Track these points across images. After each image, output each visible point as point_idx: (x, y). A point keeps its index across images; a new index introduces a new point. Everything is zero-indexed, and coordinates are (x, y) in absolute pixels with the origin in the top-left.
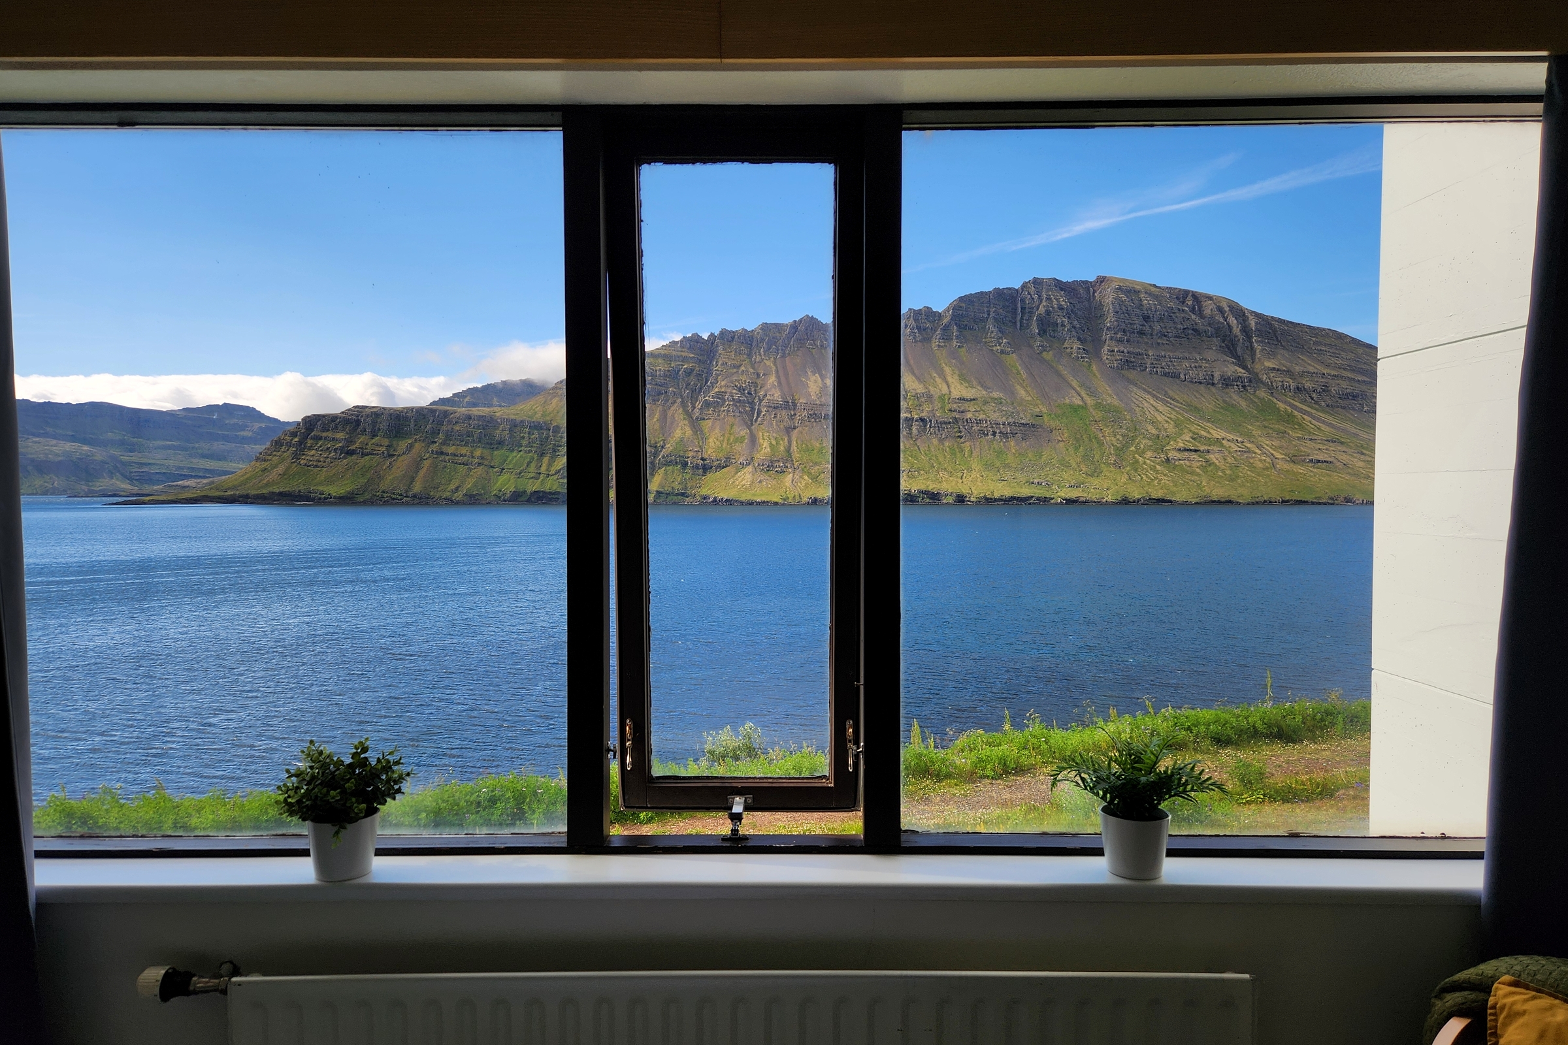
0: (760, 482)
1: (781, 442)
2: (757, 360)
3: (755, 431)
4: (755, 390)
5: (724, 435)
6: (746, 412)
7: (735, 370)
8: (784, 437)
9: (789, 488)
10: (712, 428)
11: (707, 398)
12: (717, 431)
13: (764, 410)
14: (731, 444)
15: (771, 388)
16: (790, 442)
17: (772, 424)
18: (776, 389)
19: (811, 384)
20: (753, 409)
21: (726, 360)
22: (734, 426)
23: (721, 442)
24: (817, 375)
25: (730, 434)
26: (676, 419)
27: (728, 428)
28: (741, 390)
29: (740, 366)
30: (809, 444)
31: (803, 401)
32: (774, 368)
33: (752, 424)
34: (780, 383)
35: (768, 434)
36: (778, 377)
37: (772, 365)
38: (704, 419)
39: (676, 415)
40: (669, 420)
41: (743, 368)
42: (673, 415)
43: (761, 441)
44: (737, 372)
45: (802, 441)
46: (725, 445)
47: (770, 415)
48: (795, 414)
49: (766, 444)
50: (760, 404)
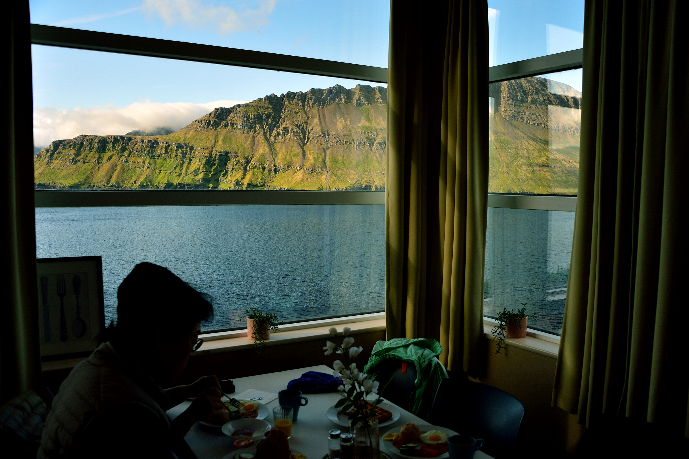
0: (308, 179)
1: (320, 156)
2: (308, 109)
3: (306, 150)
4: (306, 127)
5: (287, 152)
6: (301, 139)
7: (295, 115)
8: (322, 153)
9: (324, 183)
10: (281, 148)
11: (278, 131)
12: (284, 149)
13: (311, 138)
14: (291, 157)
15: (315, 125)
16: (325, 156)
17: (315, 146)
18: (318, 126)
19: (338, 123)
20: (305, 137)
21: (290, 109)
22: (294, 147)
23: (286, 156)
24: (342, 118)
25: (291, 151)
26: (260, 142)
27: (290, 148)
28: (298, 126)
29: (298, 112)
30: (336, 157)
31: (333, 133)
32: (317, 114)
33: (304, 146)
34: (320, 122)
35: (313, 152)
36: (320, 119)
37: (316, 112)
38: (276, 143)
39: (260, 140)
40: (256, 143)
41: (299, 114)
42: (258, 141)
43: (309, 155)
44: (296, 116)
45: (333, 156)
46: (288, 158)
47: (314, 140)
48: (329, 141)
49: (311, 157)
50: (309, 134)
